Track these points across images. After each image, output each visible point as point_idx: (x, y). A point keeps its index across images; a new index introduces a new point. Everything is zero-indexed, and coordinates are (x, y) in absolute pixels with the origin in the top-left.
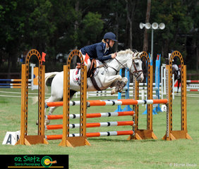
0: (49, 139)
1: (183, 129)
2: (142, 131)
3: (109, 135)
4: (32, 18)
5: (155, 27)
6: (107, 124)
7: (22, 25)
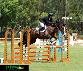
0: (15, 61)
1: (67, 57)
2: (52, 58)
3: (39, 59)
4: (21, 15)
5: (68, 18)
6: (38, 55)
7: (17, 17)
